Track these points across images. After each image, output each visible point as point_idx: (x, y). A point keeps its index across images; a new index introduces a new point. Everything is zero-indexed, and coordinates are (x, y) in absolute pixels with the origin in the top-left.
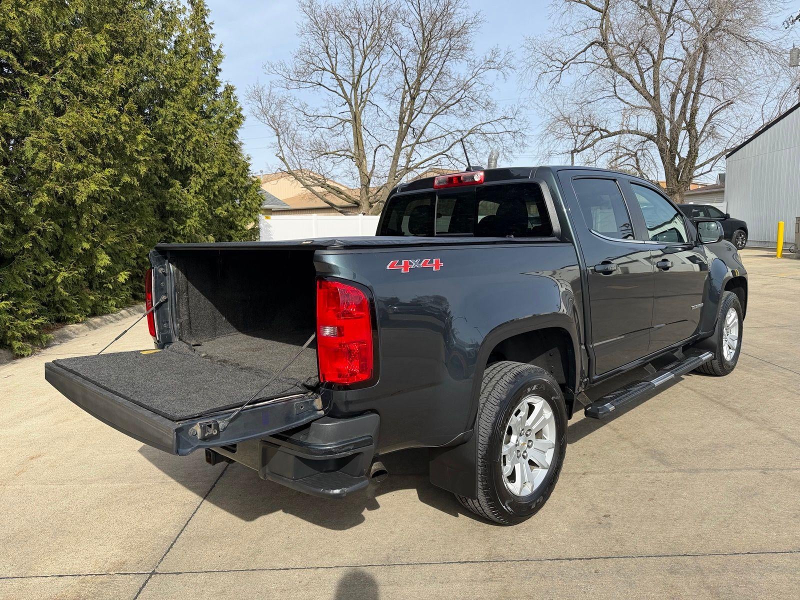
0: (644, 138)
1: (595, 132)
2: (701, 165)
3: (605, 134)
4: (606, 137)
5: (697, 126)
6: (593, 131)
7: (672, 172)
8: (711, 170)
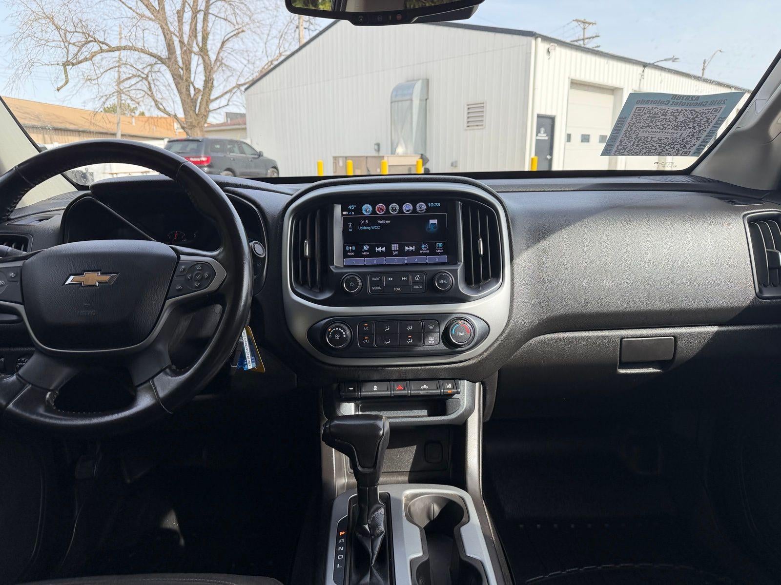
0: (153, 60)
1: (91, 44)
2: (216, 99)
3: (105, 47)
4: (107, 51)
5: (209, 53)
6: (88, 42)
7: (189, 103)
8: (228, 104)
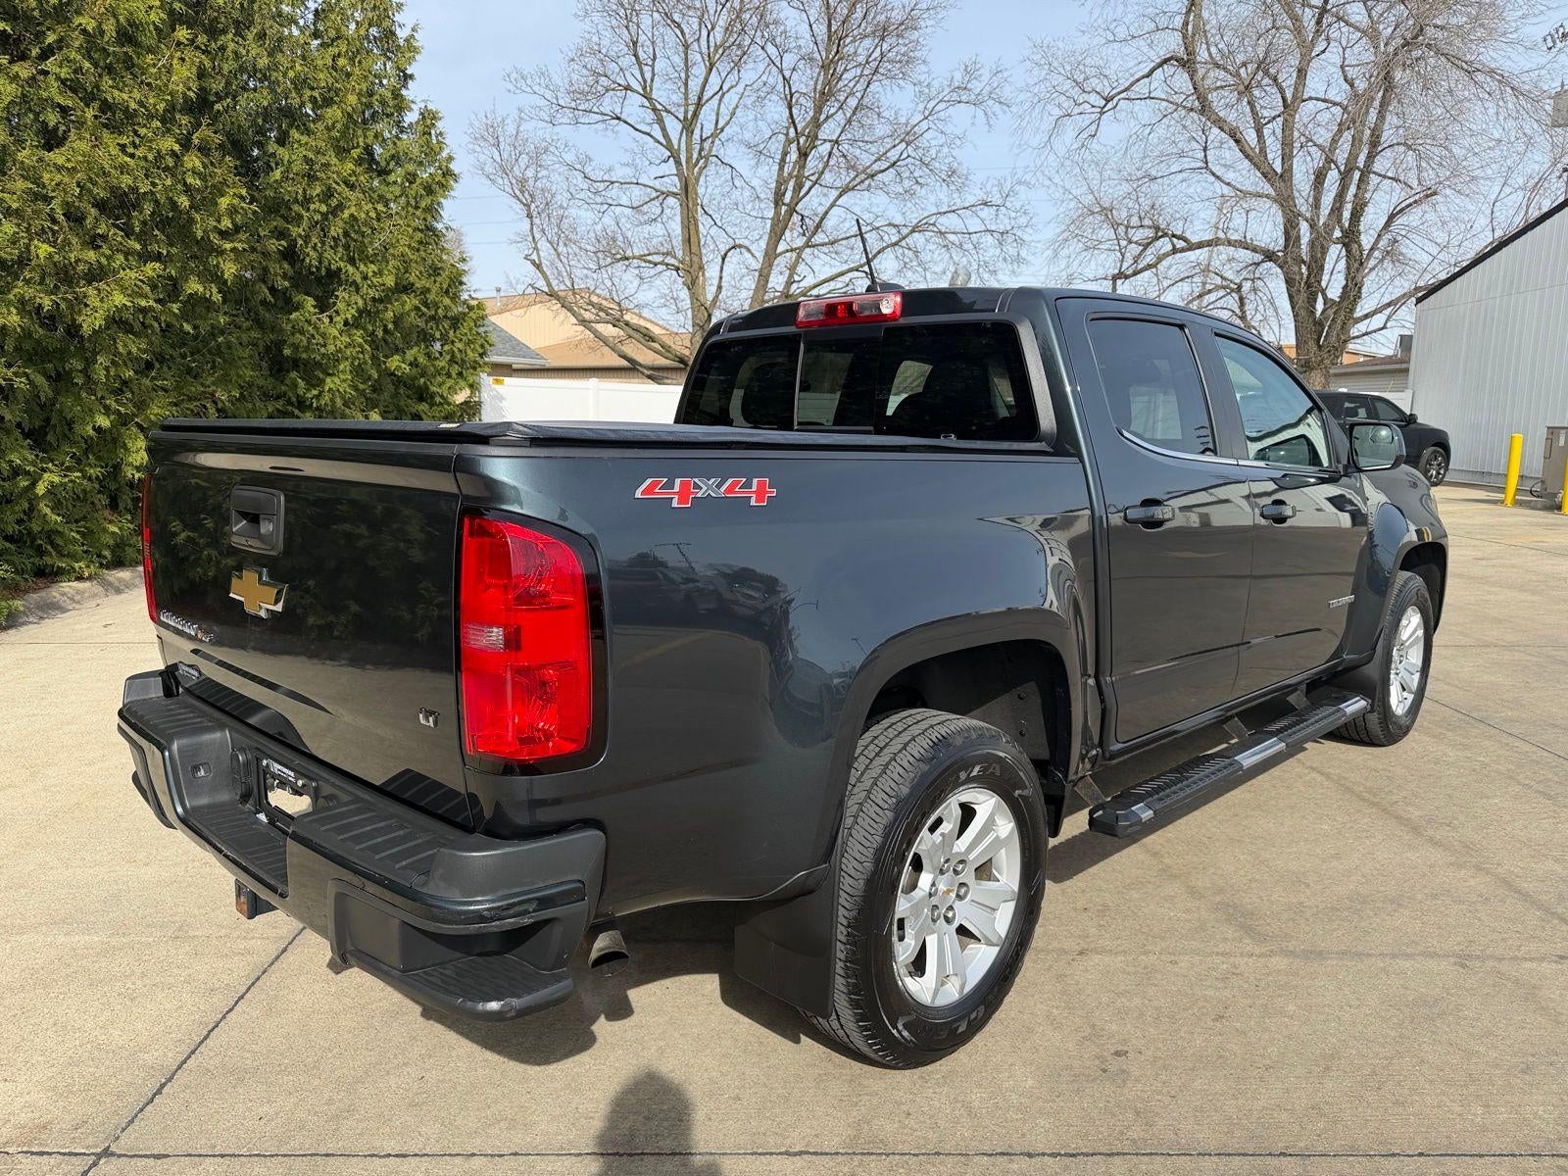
0: (1259, 257)
1: (1162, 240)
2: (1366, 316)
3: (1180, 244)
4: (1183, 250)
5: (1362, 237)
6: (1157, 238)
7: (1309, 326)
8: (1384, 327)
